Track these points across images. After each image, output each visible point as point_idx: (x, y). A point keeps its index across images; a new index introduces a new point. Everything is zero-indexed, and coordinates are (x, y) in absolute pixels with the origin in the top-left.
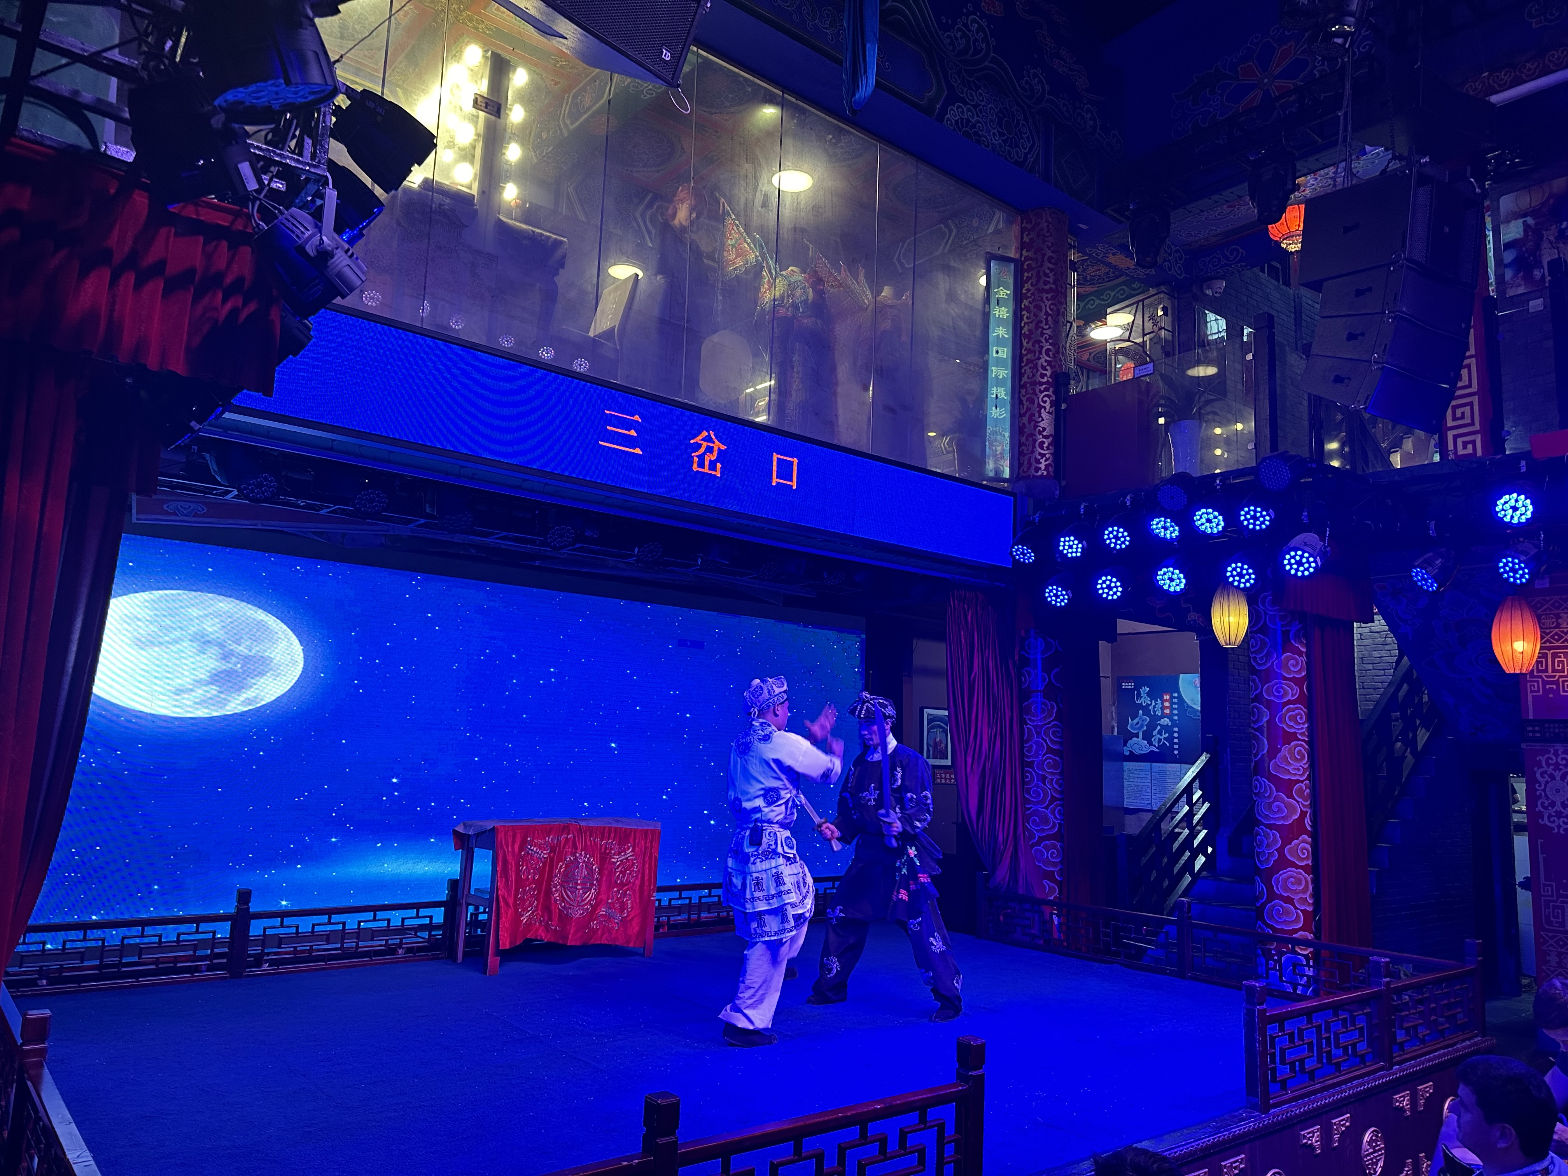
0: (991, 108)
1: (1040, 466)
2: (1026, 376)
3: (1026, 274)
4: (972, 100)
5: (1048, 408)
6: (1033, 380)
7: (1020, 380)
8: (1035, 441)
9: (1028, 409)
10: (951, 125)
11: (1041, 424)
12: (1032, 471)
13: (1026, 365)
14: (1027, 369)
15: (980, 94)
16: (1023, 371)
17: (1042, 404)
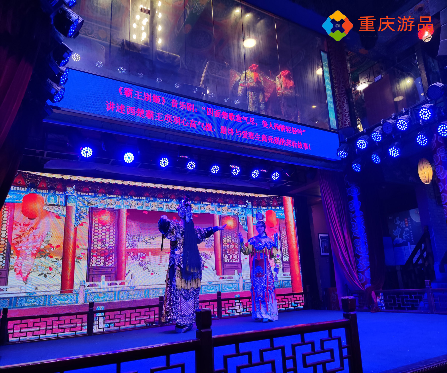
1: (346, 123)
3: (331, 57)
5: (346, 102)
8: (343, 115)
9: (339, 104)
11: (345, 108)
12: (343, 126)
16: (335, 91)
17: (344, 101)
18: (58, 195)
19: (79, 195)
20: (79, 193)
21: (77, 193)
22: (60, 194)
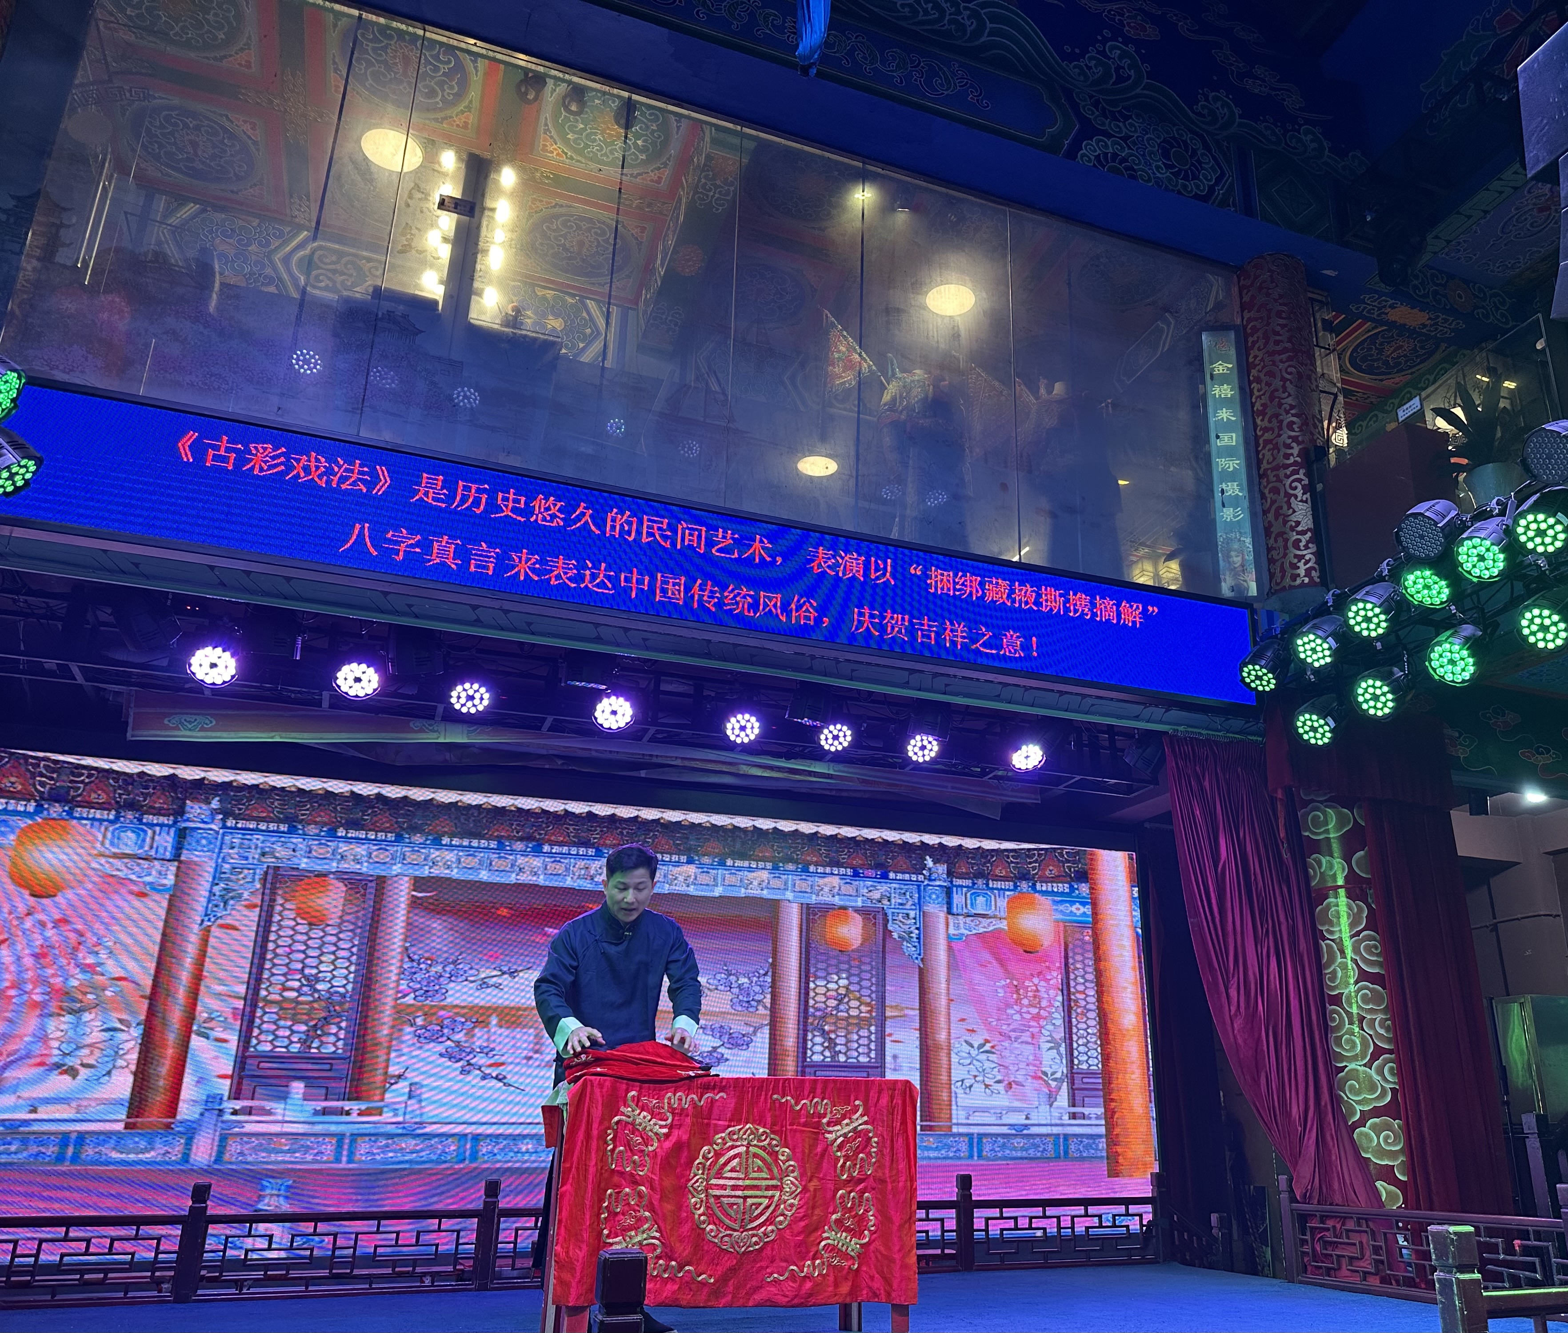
0: (1149, 139)
2: (1265, 462)
4: (1120, 132)
5: (1300, 495)
6: (1274, 464)
7: (1259, 468)
9: (1273, 503)
10: (1090, 160)
11: (1294, 518)
13: (1264, 447)
14: (1266, 454)
15: (1131, 125)
16: (1260, 456)
18: (151, 825)
19: (231, 828)
20: (230, 822)
21: (224, 820)
22: (157, 825)
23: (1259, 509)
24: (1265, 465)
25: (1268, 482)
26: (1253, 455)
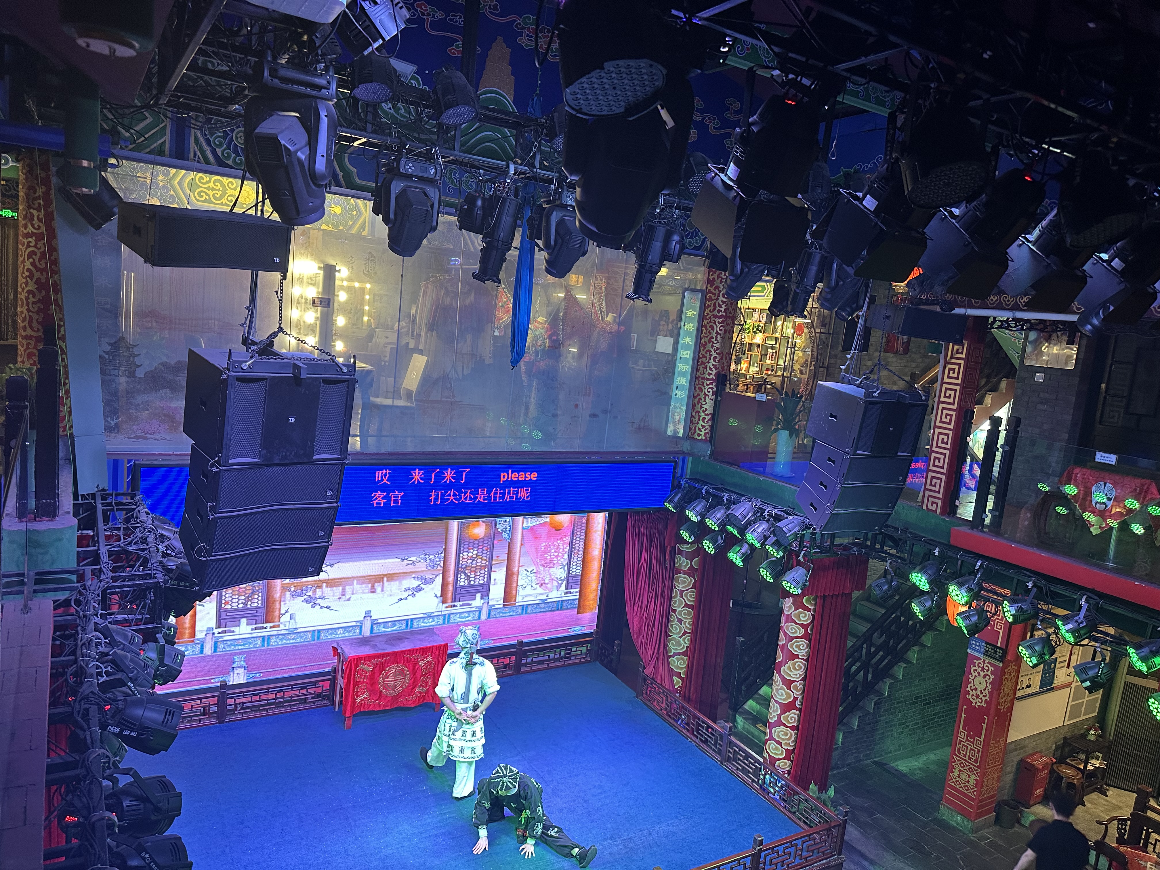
1: (701, 433)
2: (700, 372)
3: (707, 303)
5: (710, 396)
6: (704, 375)
7: (696, 374)
8: (700, 416)
9: (699, 393)
11: (705, 406)
12: (696, 435)
13: (701, 365)
14: (701, 367)
16: (698, 369)
17: (707, 393)
23: (692, 394)
24: (699, 374)
25: (699, 384)
26: (695, 365)
